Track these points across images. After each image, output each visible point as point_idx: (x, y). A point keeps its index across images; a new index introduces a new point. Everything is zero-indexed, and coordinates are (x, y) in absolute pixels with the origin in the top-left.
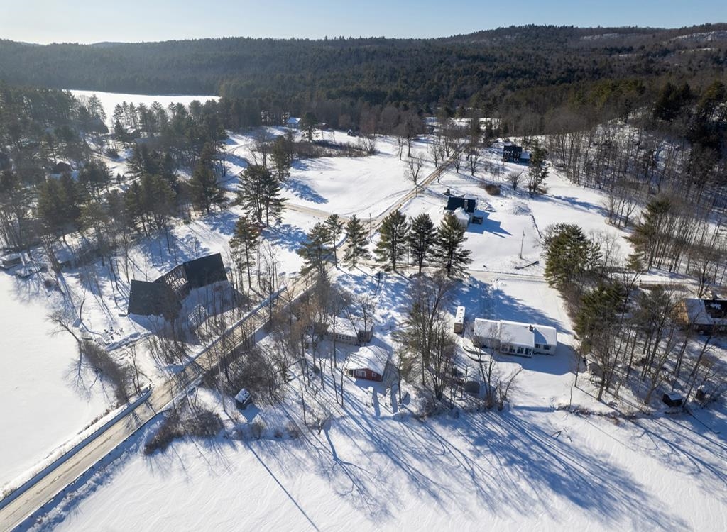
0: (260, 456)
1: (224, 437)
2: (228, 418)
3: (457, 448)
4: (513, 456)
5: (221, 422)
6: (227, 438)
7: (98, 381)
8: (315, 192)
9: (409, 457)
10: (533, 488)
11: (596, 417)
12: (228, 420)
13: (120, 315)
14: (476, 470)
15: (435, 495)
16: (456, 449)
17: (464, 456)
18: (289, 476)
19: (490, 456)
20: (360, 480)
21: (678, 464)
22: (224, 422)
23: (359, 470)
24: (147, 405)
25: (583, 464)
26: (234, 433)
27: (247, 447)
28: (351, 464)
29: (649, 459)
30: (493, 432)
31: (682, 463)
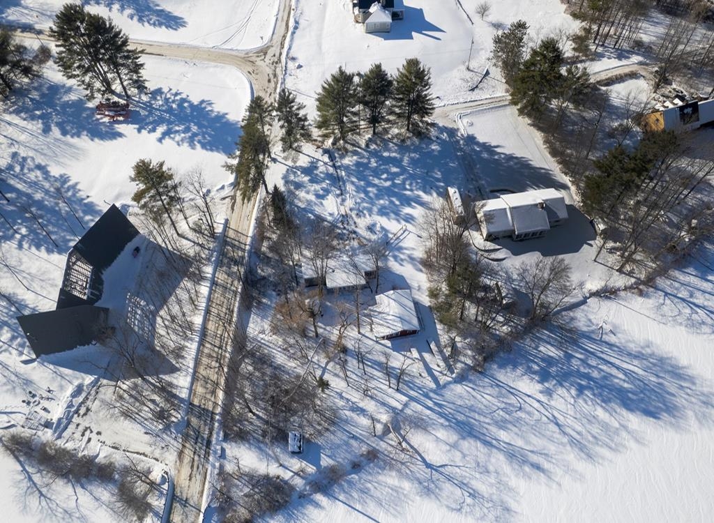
0: (352, 505)
1: (300, 498)
2: (292, 474)
3: (529, 394)
4: (579, 381)
5: (286, 482)
6: (304, 498)
7: (79, 490)
8: (158, 5)
9: (493, 429)
10: (611, 415)
11: (622, 294)
12: (293, 476)
13: (26, 362)
14: (556, 414)
15: (537, 467)
16: (529, 396)
17: (538, 401)
18: (398, 515)
19: (561, 391)
20: (465, 482)
21: (700, 324)
22: (290, 482)
23: (458, 470)
24: (181, 504)
25: (636, 362)
26: (308, 488)
27: (330, 498)
28: (447, 465)
29: (678, 328)
30: (550, 356)
31: (703, 323)
